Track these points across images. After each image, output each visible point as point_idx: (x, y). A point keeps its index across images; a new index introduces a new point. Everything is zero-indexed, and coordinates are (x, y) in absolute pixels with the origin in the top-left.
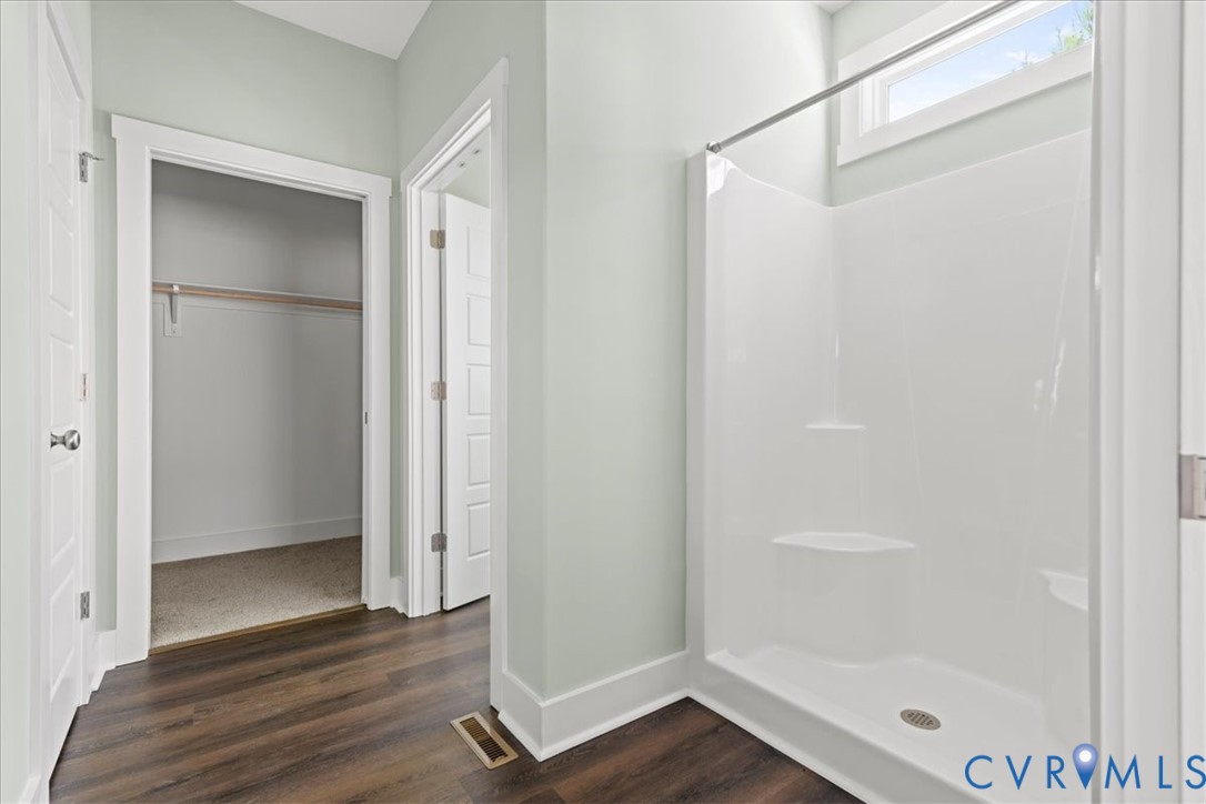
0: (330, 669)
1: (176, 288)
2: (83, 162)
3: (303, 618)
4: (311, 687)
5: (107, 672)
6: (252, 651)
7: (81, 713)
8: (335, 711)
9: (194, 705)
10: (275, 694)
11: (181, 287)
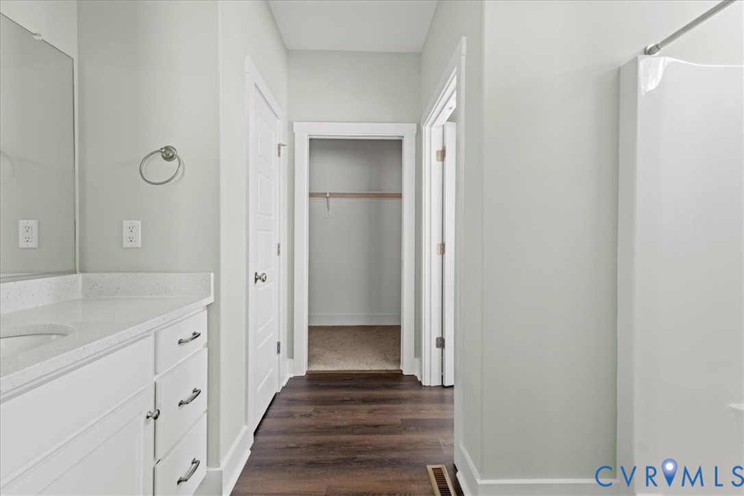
0: (375, 406)
1: (328, 195)
2: (279, 148)
3: (371, 371)
4: (363, 414)
5: (290, 378)
6: (345, 384)
7: (277, 396)
8: (370, 433)
9: (314, 407)
10: (347, 413)
11: (330, 194)
